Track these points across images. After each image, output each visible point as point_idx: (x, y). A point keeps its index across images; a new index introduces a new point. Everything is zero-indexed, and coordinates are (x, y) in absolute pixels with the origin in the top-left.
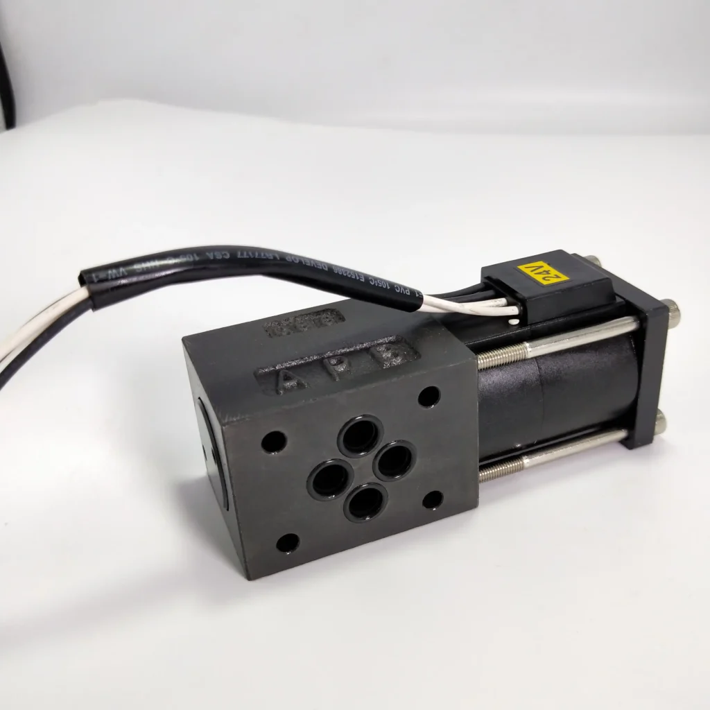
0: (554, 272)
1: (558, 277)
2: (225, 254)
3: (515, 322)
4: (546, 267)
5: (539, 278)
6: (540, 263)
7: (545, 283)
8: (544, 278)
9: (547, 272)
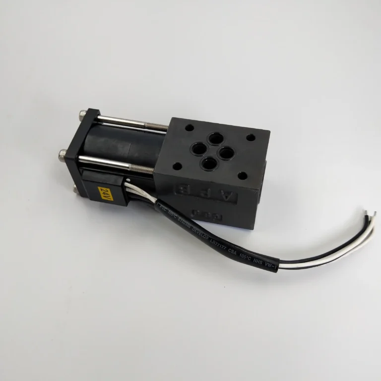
0: (101, 192)
1: (102, 190)
2: (230, 250)
3: (128, 180)
4: (102, 195)
5: (109, 192)
6: (103, 198)
7: (108, 190)
8: (108, 191)
9: (104, 193)
